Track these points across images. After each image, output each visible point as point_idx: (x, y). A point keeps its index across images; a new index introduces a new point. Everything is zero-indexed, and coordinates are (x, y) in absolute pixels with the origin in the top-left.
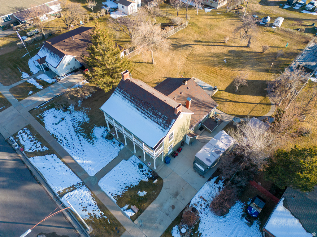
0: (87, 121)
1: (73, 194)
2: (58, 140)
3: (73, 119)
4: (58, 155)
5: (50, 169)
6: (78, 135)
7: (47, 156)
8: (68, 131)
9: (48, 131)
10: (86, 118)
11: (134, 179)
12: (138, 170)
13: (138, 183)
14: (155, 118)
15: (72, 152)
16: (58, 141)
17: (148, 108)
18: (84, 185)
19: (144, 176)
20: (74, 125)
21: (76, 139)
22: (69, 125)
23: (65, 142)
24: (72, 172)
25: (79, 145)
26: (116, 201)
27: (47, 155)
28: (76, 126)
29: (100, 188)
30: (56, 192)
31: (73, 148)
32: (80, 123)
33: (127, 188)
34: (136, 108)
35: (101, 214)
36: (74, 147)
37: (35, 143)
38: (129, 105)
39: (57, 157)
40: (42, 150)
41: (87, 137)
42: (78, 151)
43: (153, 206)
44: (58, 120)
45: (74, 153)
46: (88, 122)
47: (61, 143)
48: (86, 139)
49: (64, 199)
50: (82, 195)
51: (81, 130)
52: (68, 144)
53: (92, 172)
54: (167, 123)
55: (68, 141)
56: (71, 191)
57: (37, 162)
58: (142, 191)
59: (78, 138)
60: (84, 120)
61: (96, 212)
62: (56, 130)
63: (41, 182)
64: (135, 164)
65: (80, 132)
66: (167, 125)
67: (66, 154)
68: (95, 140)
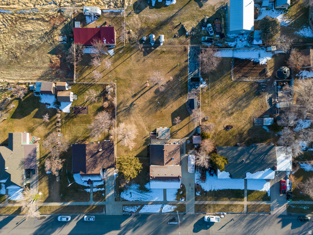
1: (164, 209)
2: (140, 200)
3: (134, 190)
5: (149, 209)
6: (143, 193)
7: (143, 207)
8: (138, 195)
9: (133, 201)
10: (138, 185)
11: (175, 191)
13: (177, 191)
14: (174, 181)
15: (149, 200)
17: (168, 180)
18: (164, 204)
22: (136, 193)
23: (142, 199)
24: (156, 205)
25: (148, 196)
26: (177, 201)
28: (139, 191)
29: (169, 201)
30: (158, 212)
31: (147, 199)
33: (176, 195)
34: (164, 182)
35: (176, 206)
37: (134, 208)
38: (160, 182)
39: (147, 205)
40: (139, 208)
42: (150, 198)
43: (187, 193)
44: (130, 195)
46: (140, 186)
48: (148, 192)
49: (163, 212)
50: (166, 207)
51: (142, 191)
52: (144, 199)
53: (162, 200)
56: (162, 209)
57: (142, 211)
58: (181, 192)
59: (145, 194)
60: (138, 187)
62: (134, 198)
63: (151, 214)
67: (148, 202)
68: (151, 190)
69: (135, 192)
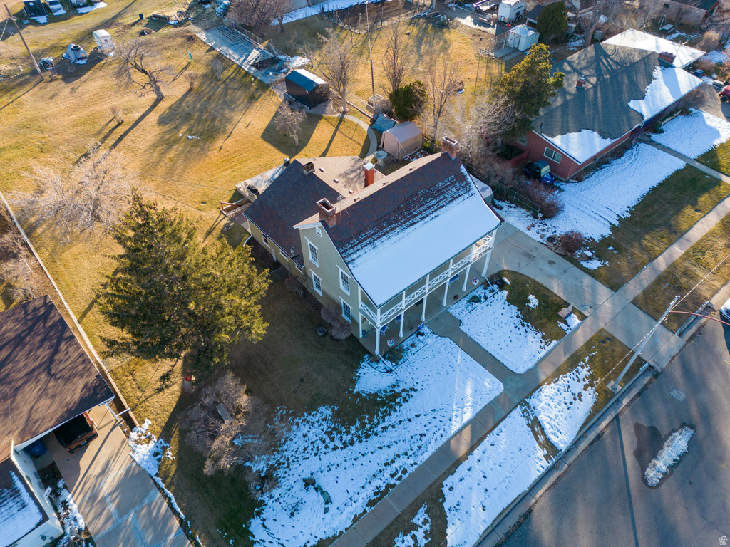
0: (329, 412)
1: (549, 423)
2: (392, 481)
3: (315, 451)
4: (444, 473)
5: (486, 490)
6: (379, 429)
7: (446, 505)
8: (362, 460)
9: (356, 519)
10: (319, 415)
11: (504, 311)
12: (484, 305)
13: (512, 306)
14: (445, 198)
15: (439, 438)
16: (397, 483)
17: (419, 202)
18: (525, 402)
19: (496, 296)
20: (341, 445)
21: (395, 434)
22: (334, 461)
23: (403, 460)
24: (496, 431)
25: (413, 423)
26: (554, 342)
27: (444, 504)
28: (346, 438)
29: (529, 371)
30: (546, 464)
31: (423, 438)
32: (334, 429)
33: (525, 323)
34: (408, 227)
35: (582, 367)
36: (421, 435)
39: (452, 474)
40: (427, 527)
41: (391, 407)
42: (436, 422)
44: (312, 495)
45: (441, 431)
46: (333, 409)
47: (405, 471)
48: (397, 408)
50: (549, 405)
51: (363, 425)
52: (410, 453)
53: (493, 387)
54: (462, 182)
55: (401, 452)
56: (543, 429)
57: (466, 533)
58: (529, 302)
59: (390, 427)
60: (324, 419)
61: (581, 376)
62: (351, 494)
64: (470, 308)
65: (368, 426)
66: (464, 183)
67: (445, 450)
68: (402, 386)
69: (332, 457)
